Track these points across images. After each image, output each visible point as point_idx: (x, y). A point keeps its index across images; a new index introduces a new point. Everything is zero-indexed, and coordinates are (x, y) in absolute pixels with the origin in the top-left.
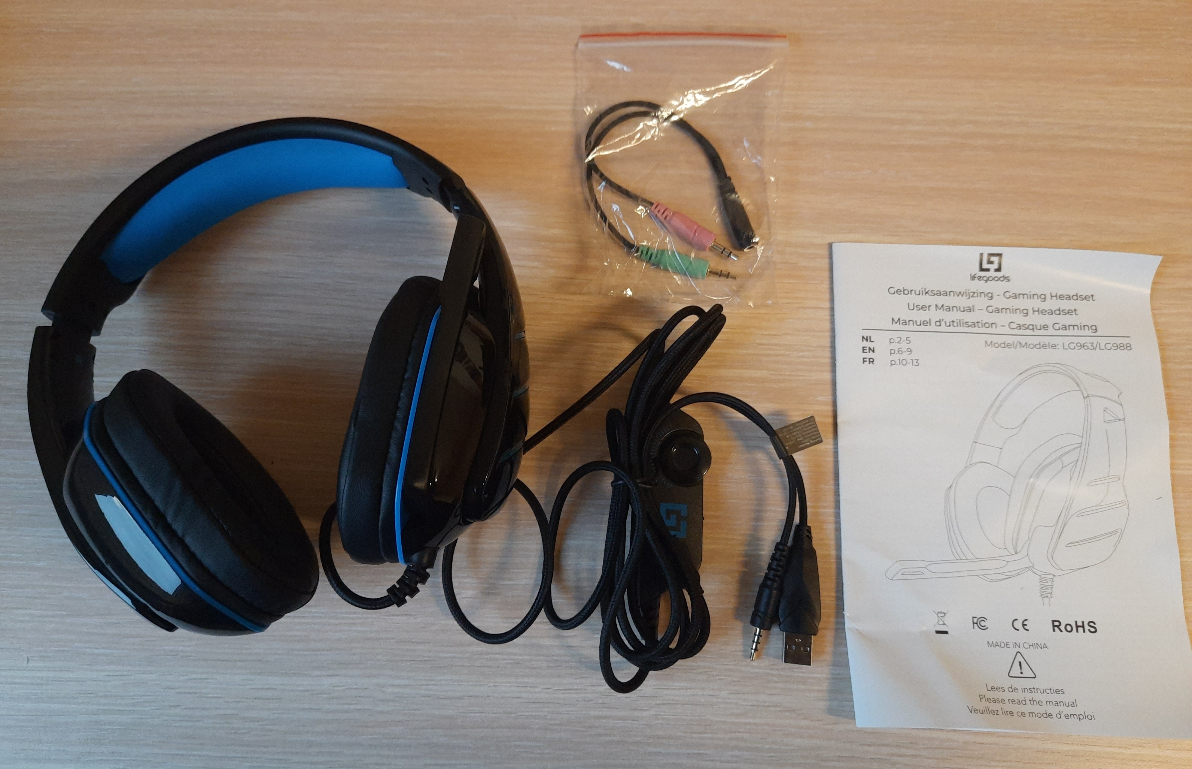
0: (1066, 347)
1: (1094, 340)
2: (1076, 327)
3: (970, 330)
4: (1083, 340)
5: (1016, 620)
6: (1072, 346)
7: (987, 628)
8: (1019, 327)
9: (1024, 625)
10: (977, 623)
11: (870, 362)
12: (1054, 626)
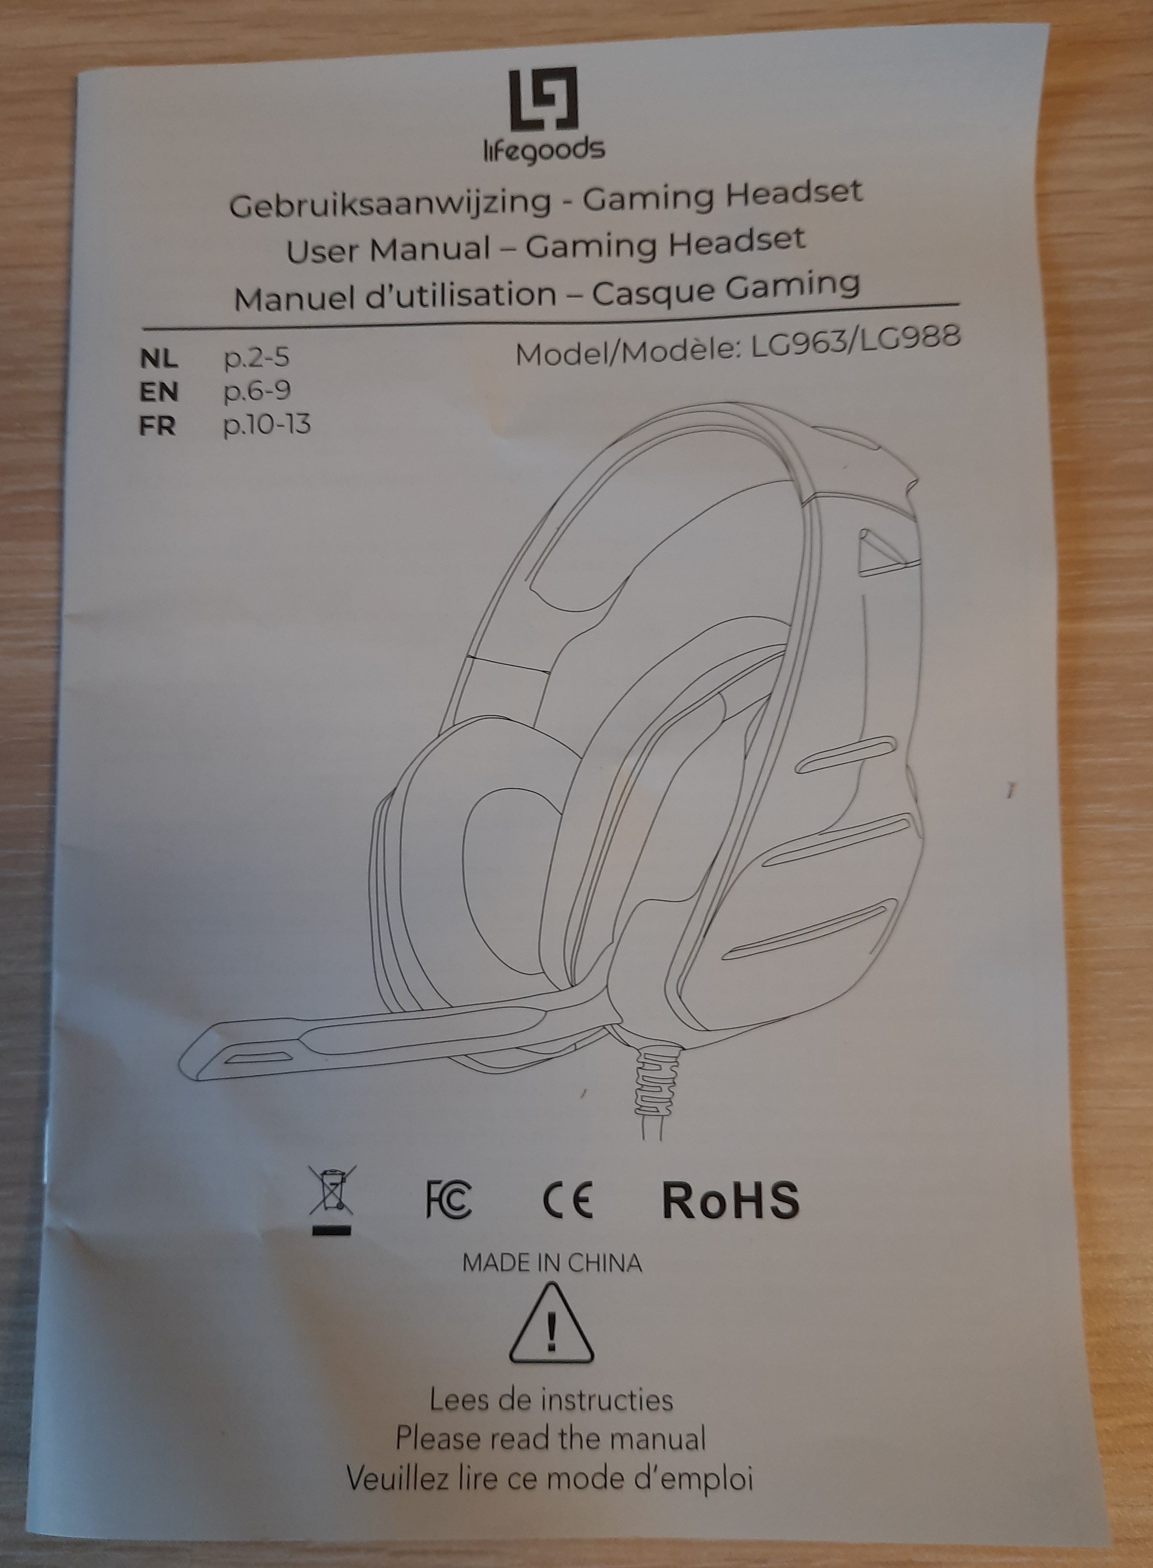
0: (762, 348)
1: (846, 322)
2: (795, 285)
3: (474, 312)
4: (810, 324)
5: (559, 1184)
6: (780, 344)
7: (469, 1212)
8: (627, 296)
9: (578, 1200)
10: (440, 1200)
11: (161, 427)
12: (668, 1200)
